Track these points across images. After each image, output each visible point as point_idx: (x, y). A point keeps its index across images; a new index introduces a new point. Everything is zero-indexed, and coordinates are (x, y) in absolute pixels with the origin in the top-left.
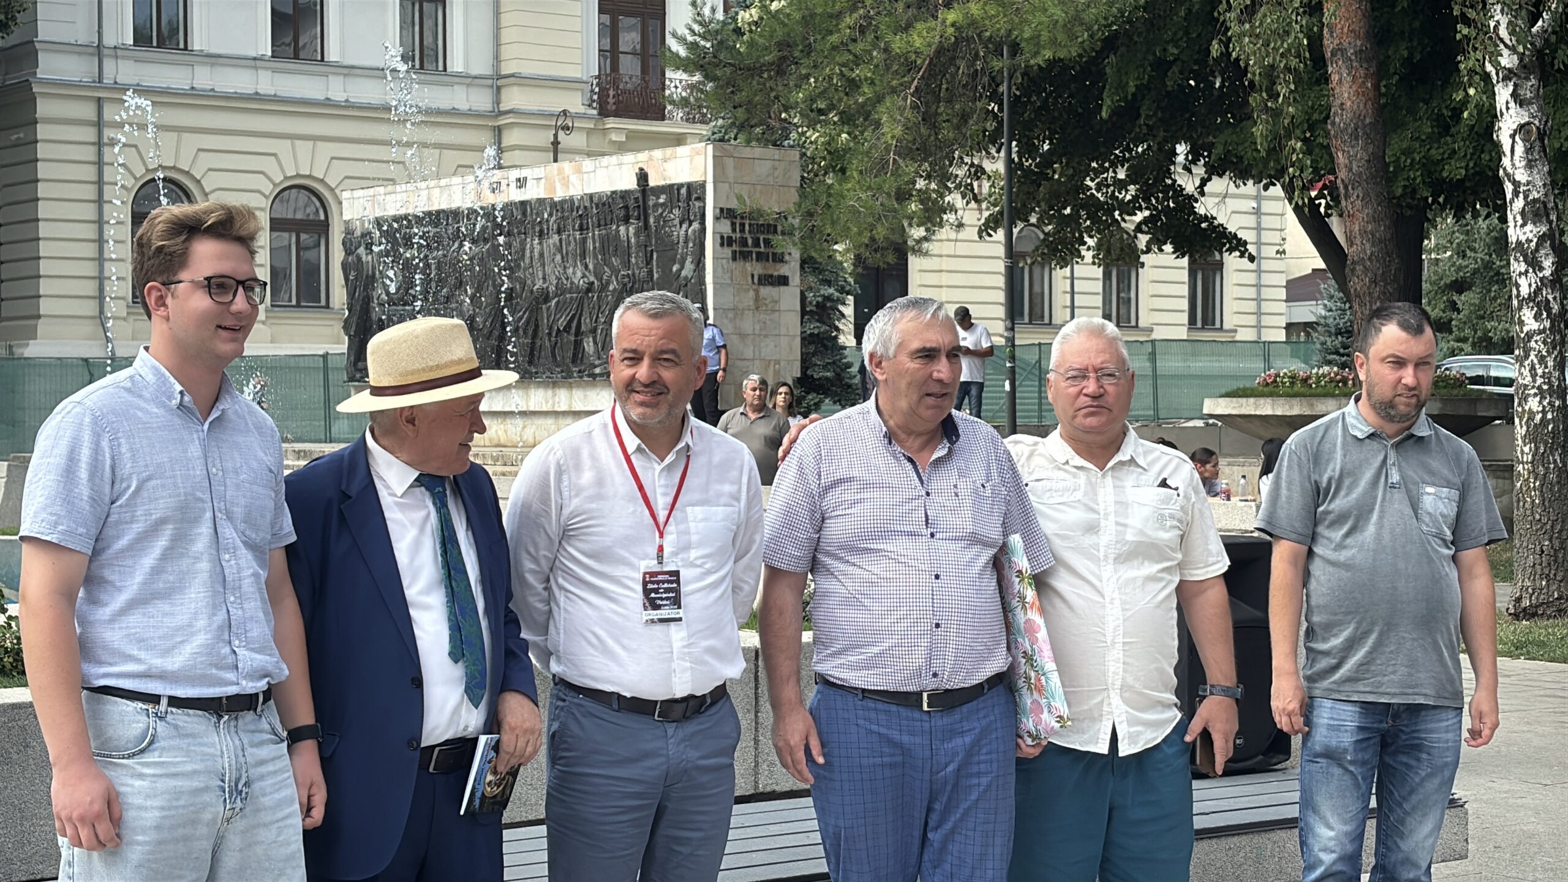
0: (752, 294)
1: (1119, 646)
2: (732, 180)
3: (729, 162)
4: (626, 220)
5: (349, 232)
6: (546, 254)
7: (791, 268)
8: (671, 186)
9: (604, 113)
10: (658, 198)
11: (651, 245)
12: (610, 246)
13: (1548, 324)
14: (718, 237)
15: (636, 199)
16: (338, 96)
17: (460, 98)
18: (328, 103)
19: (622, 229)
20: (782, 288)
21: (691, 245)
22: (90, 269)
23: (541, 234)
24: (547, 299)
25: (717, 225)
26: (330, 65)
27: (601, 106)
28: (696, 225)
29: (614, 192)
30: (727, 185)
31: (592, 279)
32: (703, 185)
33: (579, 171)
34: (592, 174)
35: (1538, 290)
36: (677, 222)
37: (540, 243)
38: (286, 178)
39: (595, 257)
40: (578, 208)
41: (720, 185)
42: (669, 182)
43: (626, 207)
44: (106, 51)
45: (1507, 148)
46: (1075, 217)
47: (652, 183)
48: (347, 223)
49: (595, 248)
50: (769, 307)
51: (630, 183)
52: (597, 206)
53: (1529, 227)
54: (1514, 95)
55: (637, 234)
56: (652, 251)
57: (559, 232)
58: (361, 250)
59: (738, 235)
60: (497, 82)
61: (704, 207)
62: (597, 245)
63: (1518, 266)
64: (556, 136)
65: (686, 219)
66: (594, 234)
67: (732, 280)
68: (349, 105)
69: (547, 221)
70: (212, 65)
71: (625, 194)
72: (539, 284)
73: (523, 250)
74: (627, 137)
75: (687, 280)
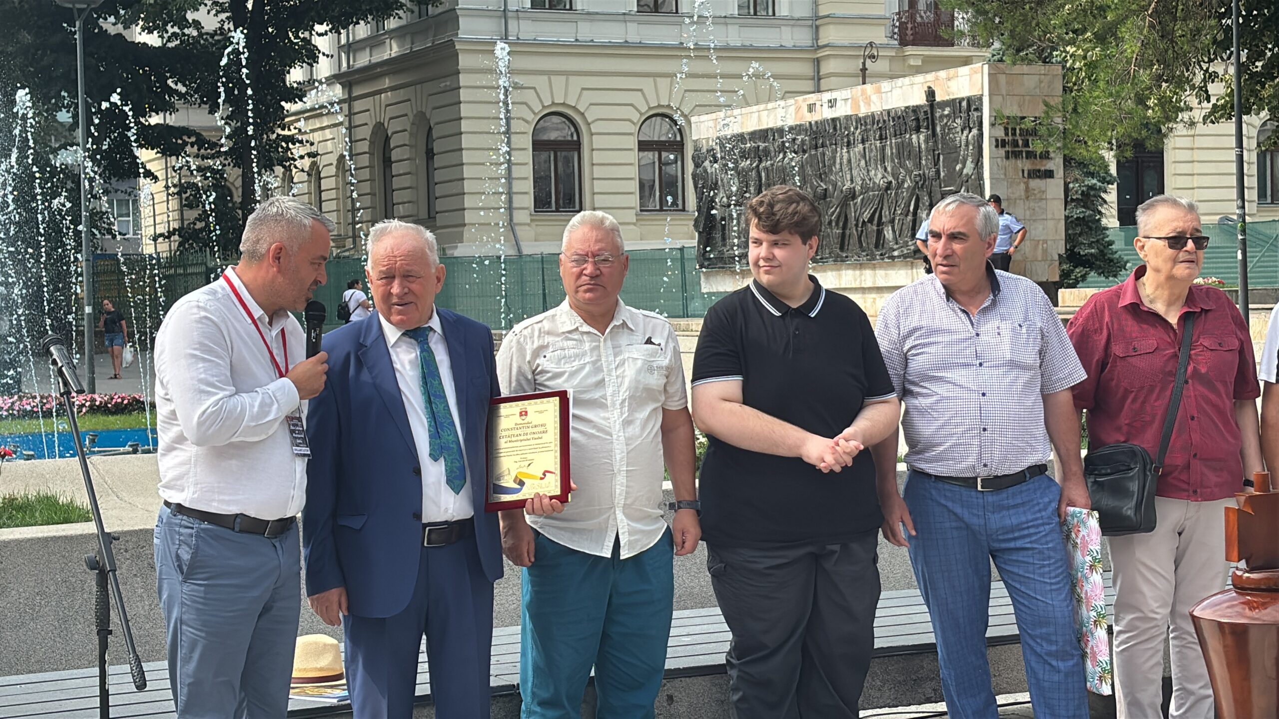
0: (1022, 186)
1: (624, 474)
2: (1004, 93)
3: (1002, 79)
4: (918, 130)
5: (697, 149)
6: (853, 160)
7: (1056, 164)
8: (954, 100)
9: (903, 43)
10: (944, 110)
11: (938, 149)
12: (905, 152)
14: (994, 140)
15: (926, 112)
17: (785, 37)
19: (914, 137)
20: (1048, 180)
21: (971, 147)
23: (849, 144)
24: (854, 197)
25: (993, 131)
26: (683, 15)
27: (900, 37)
28: (975, 131)
29: (907, 108)
30: (1000, 97)
31: (890, 178)
32: (980, 98)
33: (879, 91)
34: (889, 94)
36: (959, 129)
37: (848, 152)
38: (650, 108)
39: (893, 161)
40: (878, 122)
41: (995, 98)
42: (952, 97)
43: (917, 119)
44: (510, 14)
47: (938, 98)
48: (695, 141)
49: (892, 153)
50: (1038, 196)
51: (919, 99)
52: (893, 118)
55: (927, 141)
56: (939, 154)
57: (863, 142)
58: (707, 164)
59: (1010, 138)
60: (816, 22)
61: (982, 116)
62: (894, 151)
64: (864, 64)
65: (967, 127)
66: (891, 143)
67: (1005, 175)
69: (853, 133)
70: (592, 21)
71: (916, 109)
72: (848, 185)
73: (834, 158)
74: (923, 62)
75: (968, 177)
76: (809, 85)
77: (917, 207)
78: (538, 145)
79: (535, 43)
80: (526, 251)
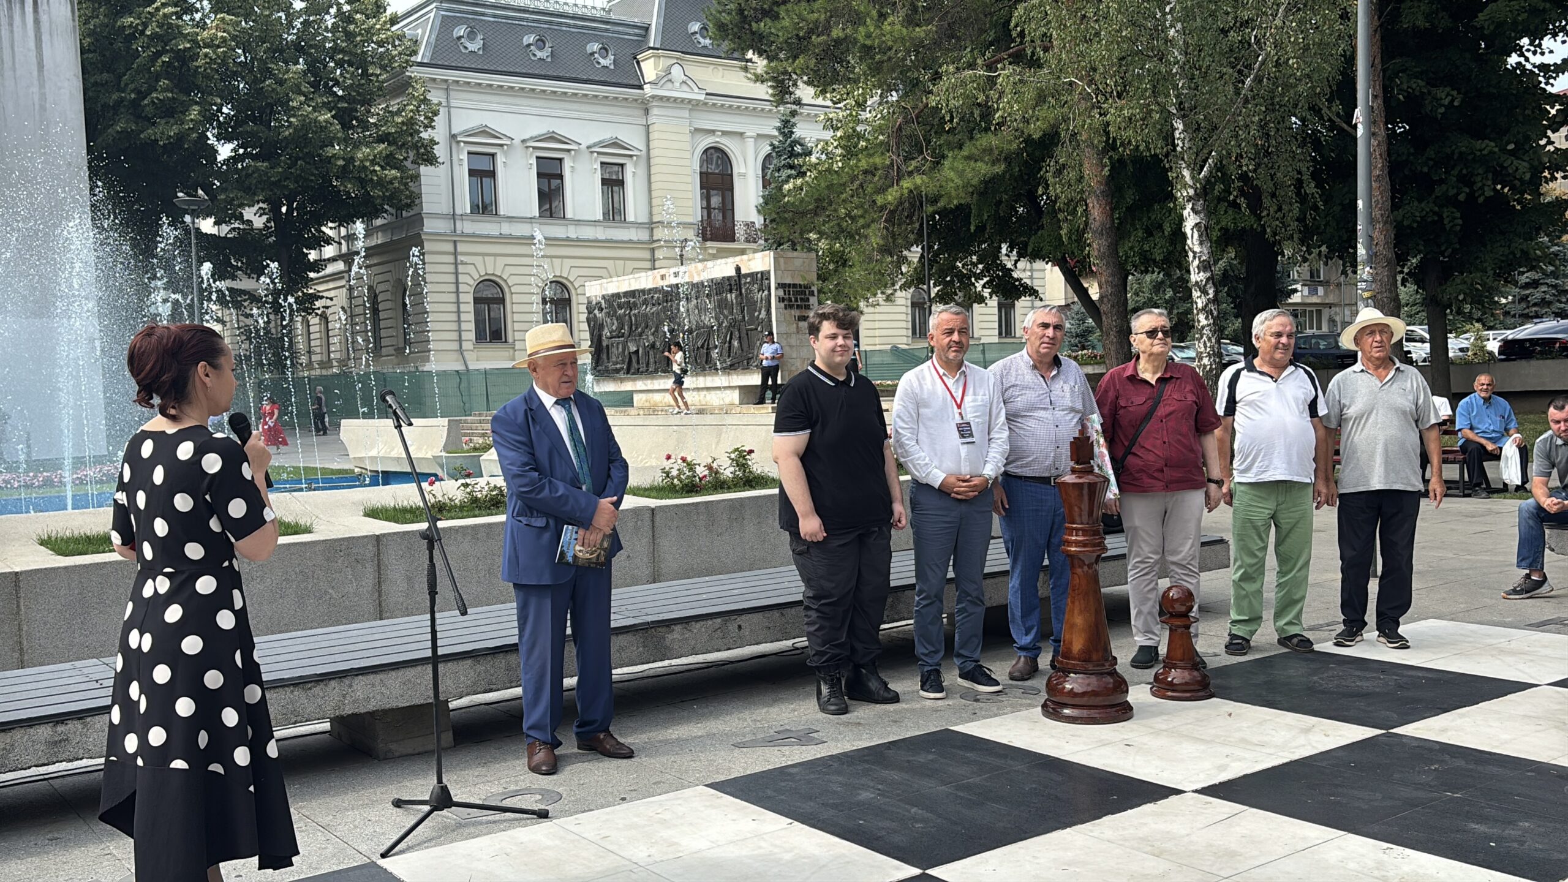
0: (795, 325)
2: (783, 269)
3: (782, 260)
4: (731, 291)
5: (590, 302)
8: (752, 273)
9: (705, 239)
12: (722, 305)
13: (1211, 321)
14: (777, 297)
16: (573, 236)
17: (632, 234)
18: (568, 239)
22: (455, 326)
25: (777, 292)
26: (568, 220)
27: (703, 235)
28: (766, 292)
30: (781, 272)
32: (769, 272)
35: (1207, 305)
41: (777, 272)
42: (751, 271)
44: (457, 217)
45: (1189, 235)
46: (952, 281)
47: (743, 272)
53: (1202, 274)
54: (1193, 209)
58: (596, 311)
59: (787, 296)
60: (651, 225)
63: (1196, 294)
65: (761, 289)
67: (785, 319)
68: (578, 240)
70: (510, 222)
71: (729, 278)
74: (717, 252)
75: (763, 320)
76: (648, 265)
77: (731, 338)
78: (477, 301)
79: (474, 235)
80: (471, 367)
